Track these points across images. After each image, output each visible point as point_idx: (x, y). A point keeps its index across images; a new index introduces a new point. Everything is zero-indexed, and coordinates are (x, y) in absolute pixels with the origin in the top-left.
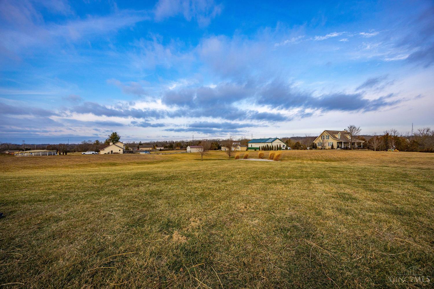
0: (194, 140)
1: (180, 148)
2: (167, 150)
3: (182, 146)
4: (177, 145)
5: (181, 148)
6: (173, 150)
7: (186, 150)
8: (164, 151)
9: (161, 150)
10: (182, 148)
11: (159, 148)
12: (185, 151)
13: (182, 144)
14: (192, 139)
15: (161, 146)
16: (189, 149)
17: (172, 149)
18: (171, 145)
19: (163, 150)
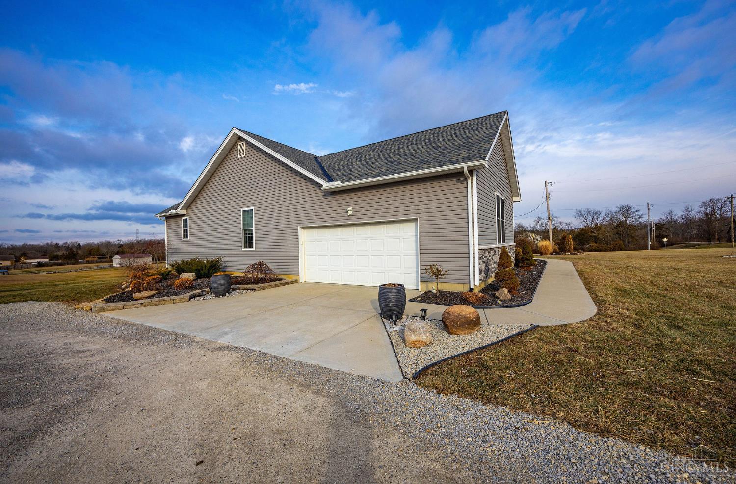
0: (140, 239)
1: (96, 259)
2: (58, 265)
3: (105, 255)
4: (90, 253)
5: (99, 258)
6: (77, 263)
7: (112, 261)
8: (51, 266)
9: (39, 265)
10: (103, 258)
11: (35, 261)
12: (107, 265)
13: (104, 251)
14: (135, 239)
15: (39, 255)
16: (117, 260)
17: (73, 261)
18: (72, 252)
19: (46, 265)
